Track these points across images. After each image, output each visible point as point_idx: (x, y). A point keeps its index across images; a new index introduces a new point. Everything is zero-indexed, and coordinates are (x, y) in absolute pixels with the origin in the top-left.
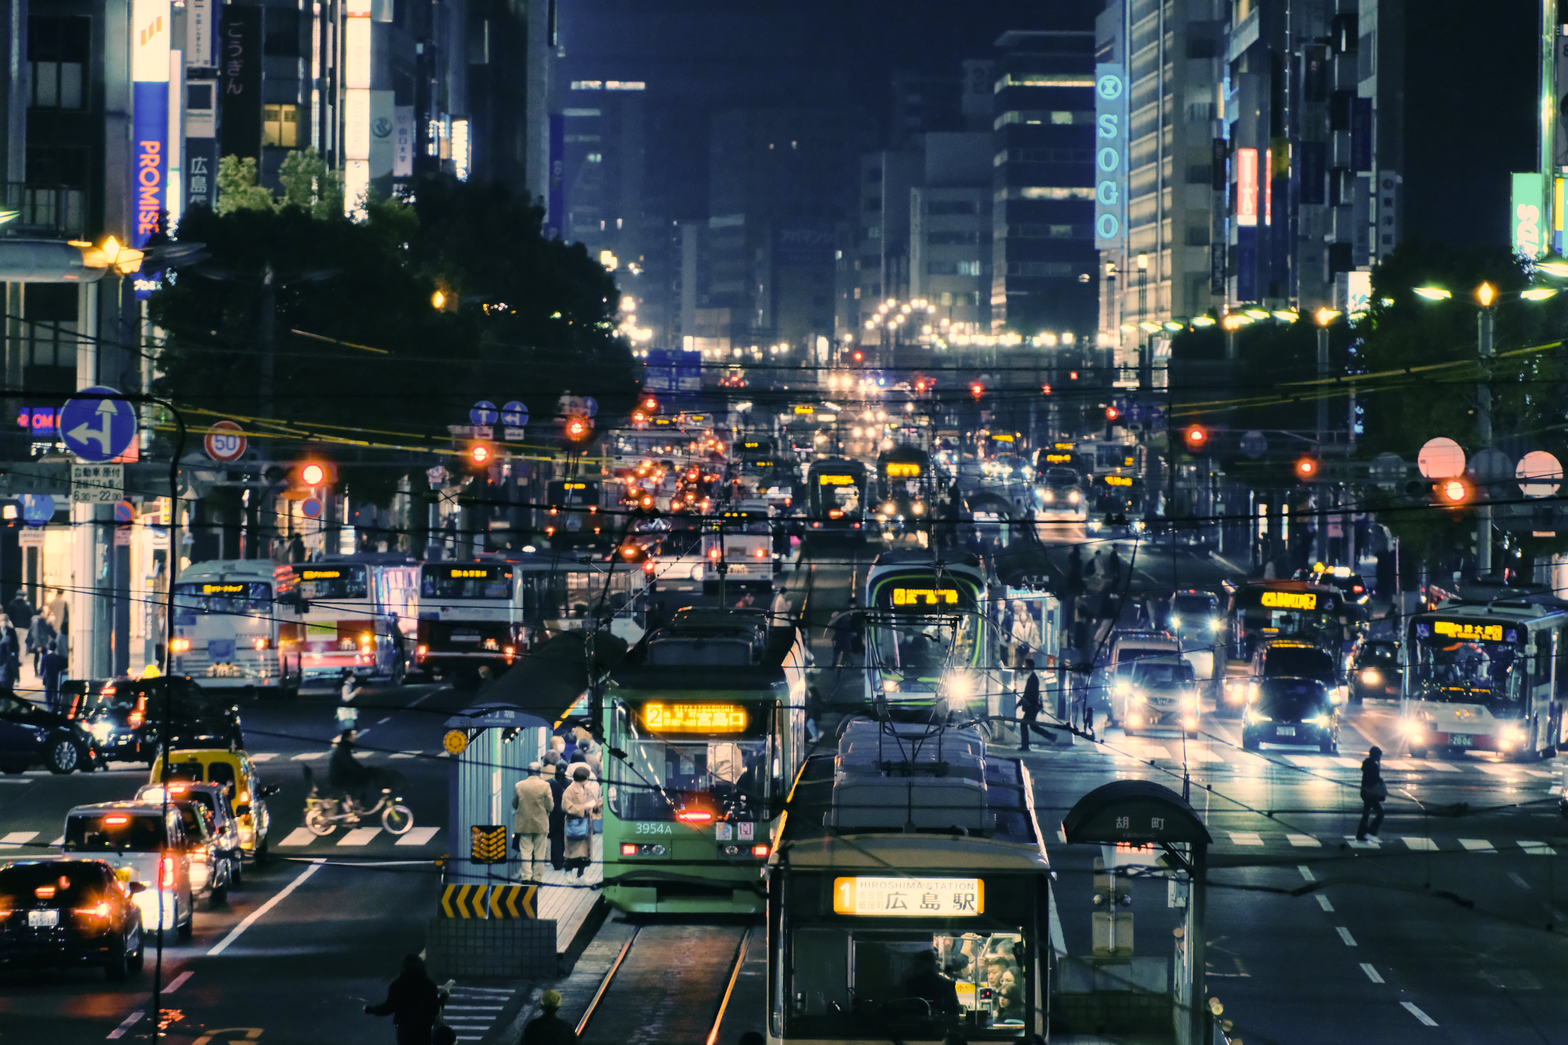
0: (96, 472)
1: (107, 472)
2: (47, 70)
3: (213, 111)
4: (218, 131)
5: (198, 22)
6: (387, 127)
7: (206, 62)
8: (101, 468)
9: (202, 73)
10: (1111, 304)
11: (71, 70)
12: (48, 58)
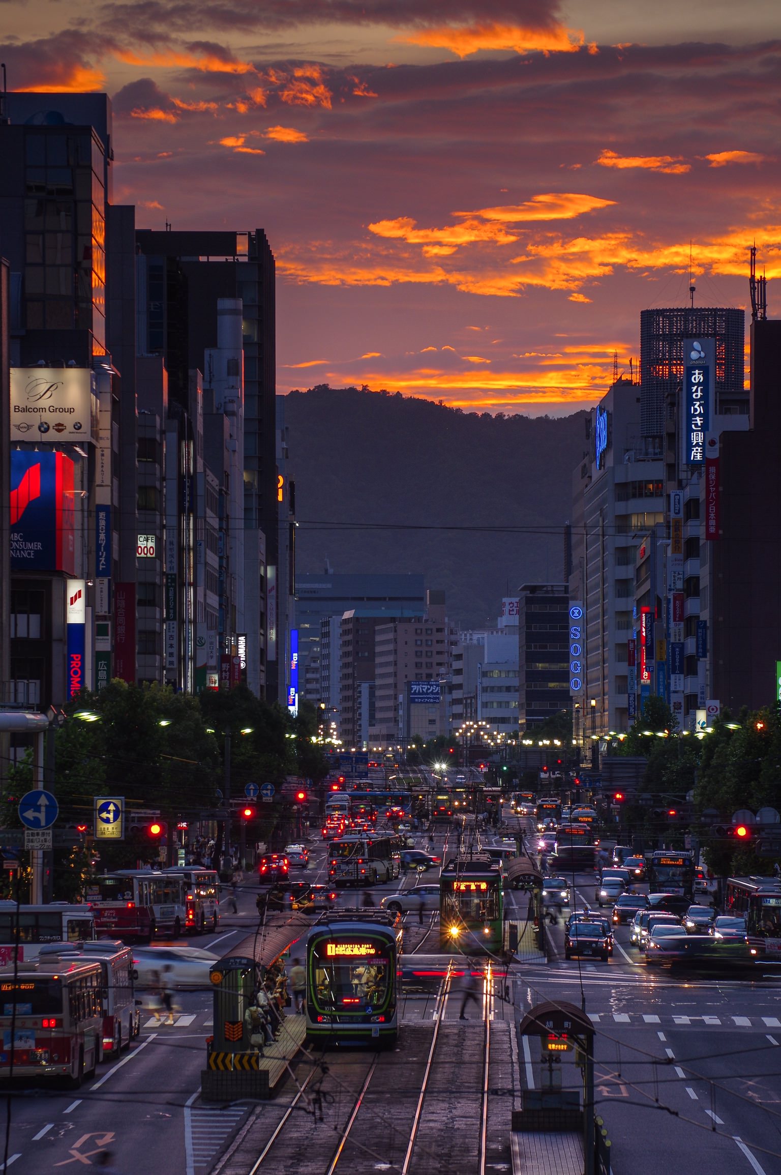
0: (38, 834)
1: (43, 834)
2: (22, 618)
3: (109, 637)
4: (112, 646)
5: (101, 592)
6: (203, 641)
7: (105, 612)
8: (40, 832)
9: (104, 618)
10: (578, 724)
11: (35, 619)
12: (21, 612)
